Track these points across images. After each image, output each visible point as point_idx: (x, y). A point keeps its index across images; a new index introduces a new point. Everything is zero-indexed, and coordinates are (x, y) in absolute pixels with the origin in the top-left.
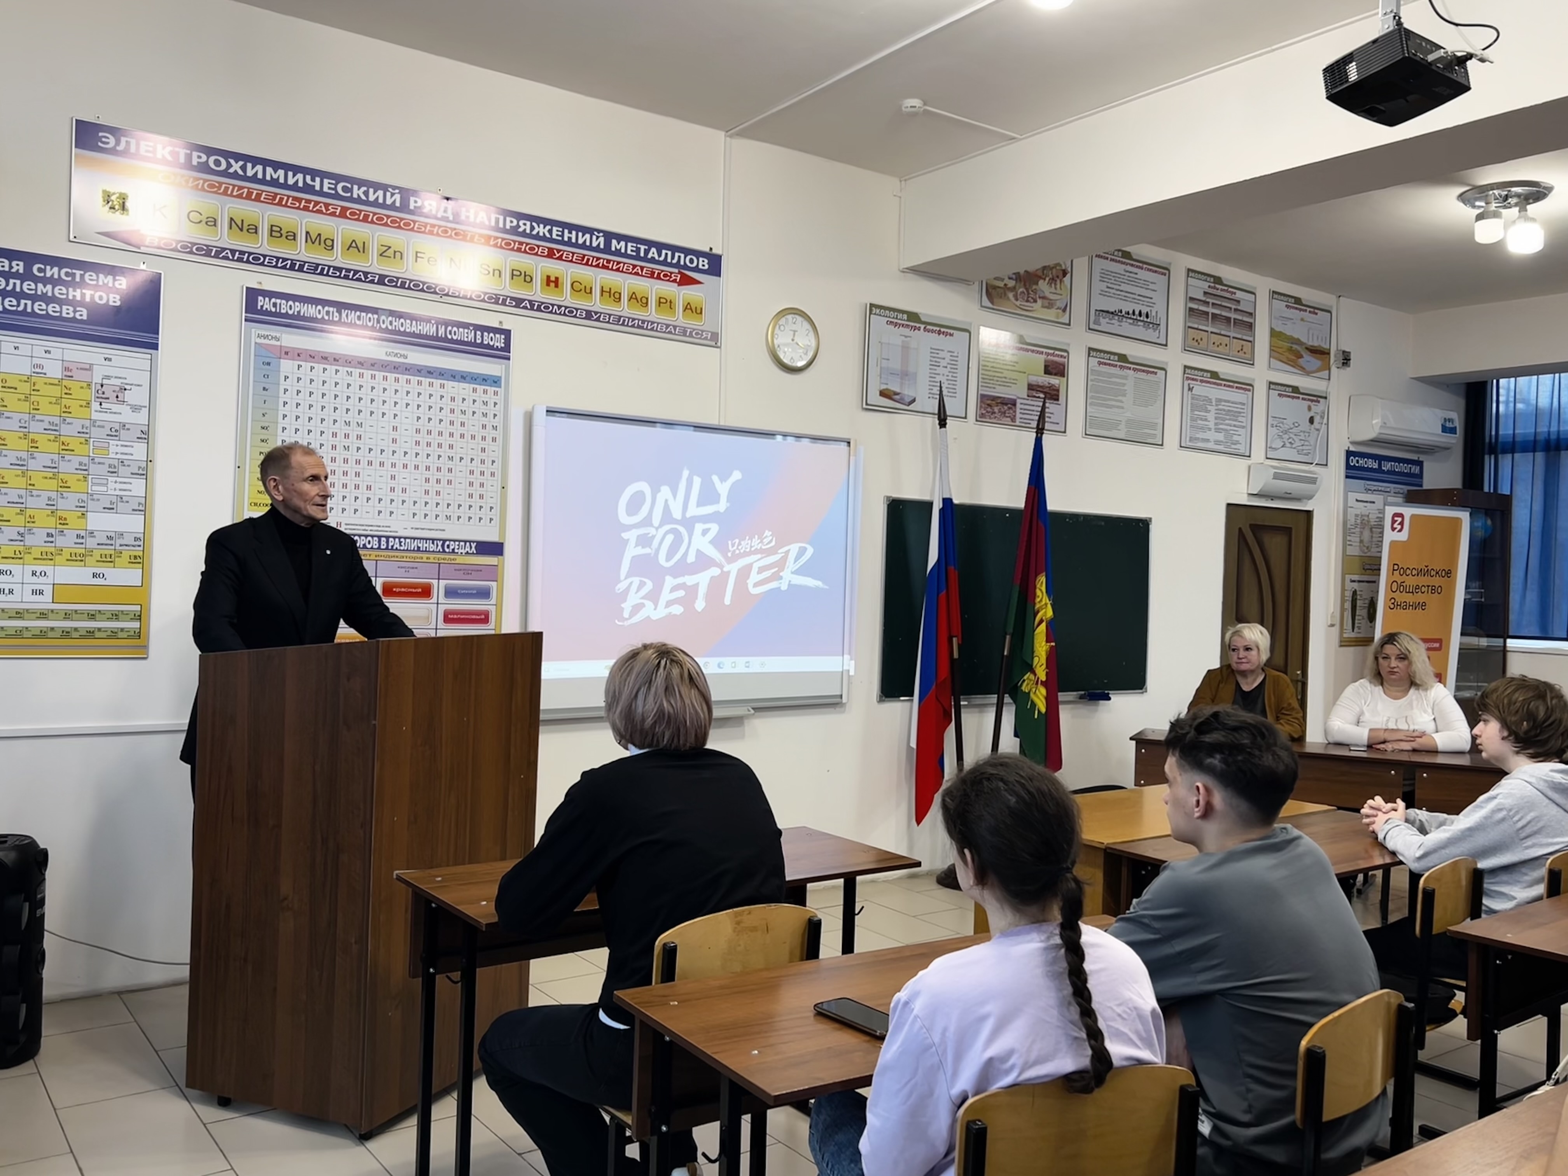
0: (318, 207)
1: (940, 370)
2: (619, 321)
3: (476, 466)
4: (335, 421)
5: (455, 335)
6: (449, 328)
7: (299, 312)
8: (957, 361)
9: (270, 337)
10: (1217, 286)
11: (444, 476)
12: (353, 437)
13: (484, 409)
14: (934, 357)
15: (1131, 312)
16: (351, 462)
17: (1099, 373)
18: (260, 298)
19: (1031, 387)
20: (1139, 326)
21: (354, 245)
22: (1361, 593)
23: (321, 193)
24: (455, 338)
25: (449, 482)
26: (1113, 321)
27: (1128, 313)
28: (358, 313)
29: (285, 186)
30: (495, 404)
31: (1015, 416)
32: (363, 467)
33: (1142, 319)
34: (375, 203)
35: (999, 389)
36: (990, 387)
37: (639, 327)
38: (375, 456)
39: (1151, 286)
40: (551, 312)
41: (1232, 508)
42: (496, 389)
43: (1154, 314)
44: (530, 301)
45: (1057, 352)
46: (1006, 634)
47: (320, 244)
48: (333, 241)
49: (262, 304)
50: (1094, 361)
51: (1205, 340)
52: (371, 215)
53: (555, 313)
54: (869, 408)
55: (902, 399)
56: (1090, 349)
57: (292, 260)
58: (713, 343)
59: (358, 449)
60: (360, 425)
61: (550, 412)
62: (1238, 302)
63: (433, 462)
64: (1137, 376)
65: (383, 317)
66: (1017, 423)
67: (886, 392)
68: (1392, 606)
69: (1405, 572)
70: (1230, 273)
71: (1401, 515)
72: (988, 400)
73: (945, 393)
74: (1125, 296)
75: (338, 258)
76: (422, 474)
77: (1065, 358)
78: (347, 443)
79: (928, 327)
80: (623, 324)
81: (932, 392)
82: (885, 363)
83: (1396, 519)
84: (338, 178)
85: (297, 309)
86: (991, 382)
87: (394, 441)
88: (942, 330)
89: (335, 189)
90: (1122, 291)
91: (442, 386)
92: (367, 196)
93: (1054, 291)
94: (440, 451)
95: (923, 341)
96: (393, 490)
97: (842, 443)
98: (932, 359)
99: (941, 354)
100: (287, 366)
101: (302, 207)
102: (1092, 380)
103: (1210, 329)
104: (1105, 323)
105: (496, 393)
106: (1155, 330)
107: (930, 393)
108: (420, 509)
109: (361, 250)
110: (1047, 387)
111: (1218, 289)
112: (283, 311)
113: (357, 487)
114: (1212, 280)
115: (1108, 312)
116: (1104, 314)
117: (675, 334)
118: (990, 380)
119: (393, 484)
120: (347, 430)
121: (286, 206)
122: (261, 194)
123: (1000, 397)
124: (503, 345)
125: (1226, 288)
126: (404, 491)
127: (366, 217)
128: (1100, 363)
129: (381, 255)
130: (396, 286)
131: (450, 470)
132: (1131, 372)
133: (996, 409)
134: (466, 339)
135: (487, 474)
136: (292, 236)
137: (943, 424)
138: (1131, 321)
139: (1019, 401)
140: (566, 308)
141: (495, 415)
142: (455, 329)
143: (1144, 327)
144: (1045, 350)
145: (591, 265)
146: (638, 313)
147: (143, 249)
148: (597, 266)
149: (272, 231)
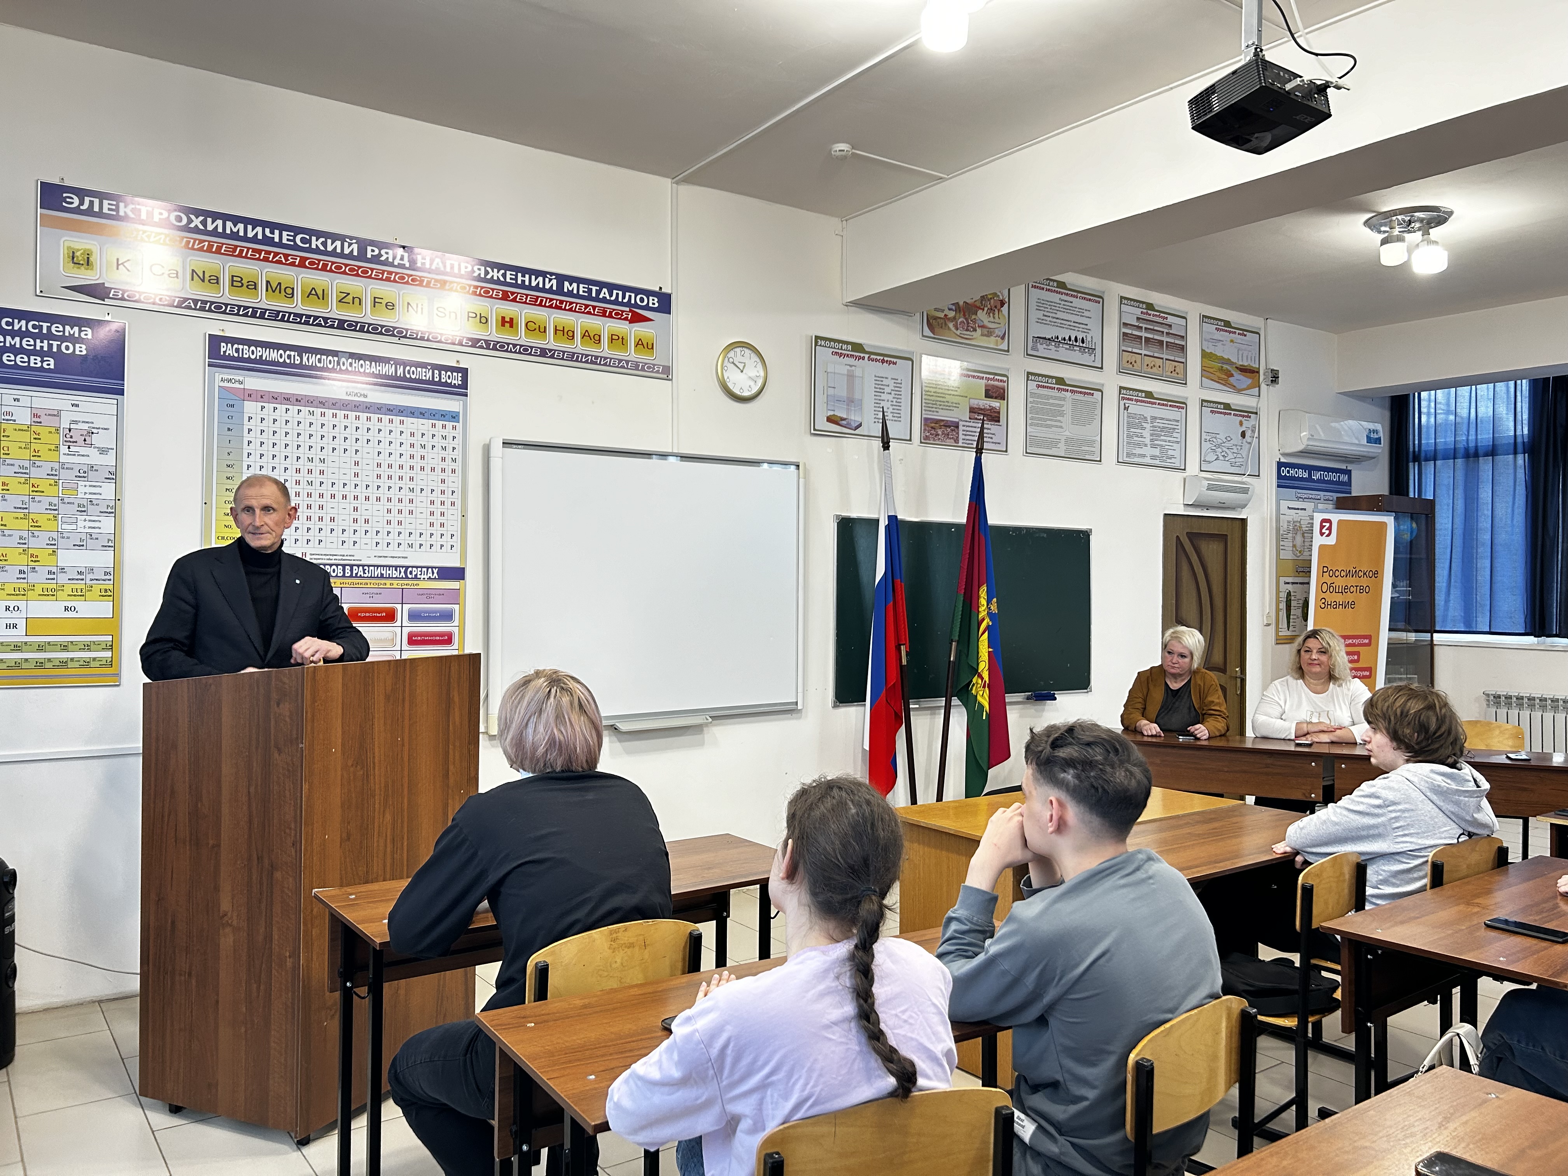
0: (277, 258)
1: (884, 396)
2: (573, 357)
3: (437, 497)
4: (298, 458)
5: (413, 374)
6: (408, 368)
7: (261, 356)
8: (901, 388)
9: (233, 381)
10: (1150, 312)
11: (406, 507)
12: (316, 473)
13: (444, 443)
14: (879, 385)
15: (1067, 338)
16: (315, 496)
17: (1040, 396)
18: (223, 344)
19: (972, 410)
20: (1075, 350)
21: (313, 292)
22: (1295, 594)
23: (280, 245)
24: (413, 377)
25: (411, 512)
26: (1050, 347)
27: (1064, 339)
28: (319, 356)
29: (245, 239)
30: (454, 438)
31: (958, 437)
32: (326, 500)
33: (1077, 344)
35: (941, 412)
36: (933, 411)
37: (592, 363)
38: (338, 490)
39: (1086, 314)
40: (506, 351)
41: (1169, 518)
42: (454, 424)
43: (1089, 339)
44: (486, 341)
45: (996, 377)
46: (952, 641)
47: (280, 293)
48: (293, 289)
49: (225, 349)
50: (1032, 385)
51: (1139, 361)
52: (330, 264)
53: (511, 351)
54: (817, 433)
55: (849, 424)
56: (1029, 373)
57: (253, 308)
58: (665, 376)
59: (321, 483)
60: (323, 461)
61: (507, 444)
62: (1170, 326)
63: (394, 494)
64: (1074, 397)
65: (343, 360)
66: (960, 444)
67: (833, 418)
68: (1323, 606)
69: (1334, 573)
70: (1161, 299)
71: (1329, 521)
72: (931, 423)
73: (889, 416)
74: (1061, 324)
75: (298, 305)
76: (384, 505)
77: (1004, 382)
78: (310, 478)
79: (872, 356)
80: (577, 361)
81: (877, 417)
82: (831, 391)
83: (1324, 524)
84: (297, 230)
85: (260, 354)
86: (934, 406)
87: (356, 475)
88: (886, 359)
89: (294, 240)
90: (1057, 318)
91: (402, 422)
92: (325, 247)
93: (993, 320)
94: (400, 484)
95: (868, 370)
96: (355, 521)
97: (792, 466)
98: (877, 386)
99: (885, 382)
100: (251, 407)
101: (261, 258)
102: (1031, 402)
103: (1144, 352)
104: (1042, 349)
105: (454, 428)
106: (1090, 354)
107: (875, 418)
108: (383, 538)
109: (321, 297)
110: (989, 410)
111: (1150, 315)
112: (247, 356)
113: (321, 519)
114: (1144, 306)
115: (1045, 338)
116: (1041, 340)
117: (627, 368)
118: (933, 404)
119: (355, 515)
120: (310, 465)
121: (246, 257)
122: (222, 247)
123: (943, 421)
124: (460, 383)
125: (1158, 314)
126: (367, 521)
127: (325, 266)
128: (1038, 386)
129: (340, 301)
130: (355, 330)
131: (411, 501)
132: (1069, 394)
133: (940, 433)
134: (424, 378)
135: (448, 504)
136: (253, 286)
137: (886, 447)
138: (1068, 347)
139: (961, 423)
140: (521, 346)
141: (454, 449)
142: (413, 369)
143: (1080, 351)
144: (985, 376)
145: (545, 306)
146: (592, 350)
147: (107, 301)
148: (551, 307)
149: (233, 281)
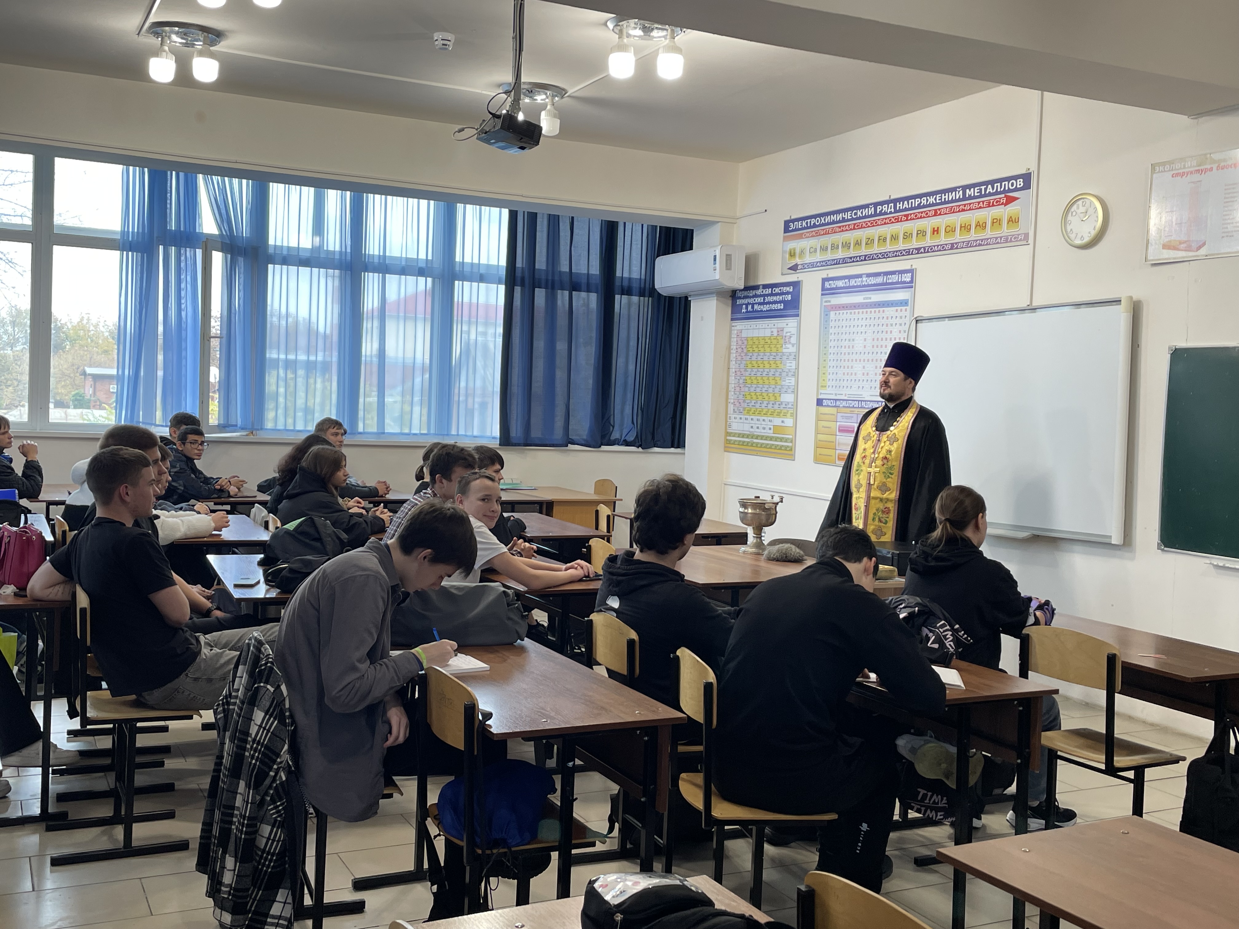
0: (846, 228)
1: (1235, 205)
2: (969, 245)
5: (890, 279)
6: (889, 276)
7: (837, 285)
9: (828, 302)
12: (851, 347)
13: (901, 321)
14: (1229, 194)
16: (851, 360)
18: (826, 282)
21: (857, 242)
23: (848, 220)
24: (890, 281)
28: (855, 279)
29: (837, 222)
30: (906, 317)
32: (854, 363)
34: (865, 217)
37: (980, 245)
38: (859, 357)
40: (934, 251)
42: (906, 308)
44: (924, 248)
47: (846, 247)
48: (850, 243)
49: (826, 285)
52: (863, 223)
53: (936, 251)
54: (1152, 263)
55: (1189, 246)
57: (836, 259)
58: (1025, 242)
59: (853, 353)
60: (854, 340)
63: (879, 356)
65: (864, 279)
67: (1170, 244)
75: (852, 253)
76: (875, 364)
78: (849, 351)
79: (1222, 164)
80: (971, 246)
81: (1226, 230)
82: (1169, 216)
84: (853, 209)
87: (865, 347)
89: (851, 216)
91: (884, 311)
92: (862, 214)
94: (882, 350)
95: (1216, 181)
96: (864, 374)
98: (1227, 196)
101: (841, 230)
105: (906, 310)
107: (1224, 232)
109: (859, 244)
112: (832, 287)
113: (852, 374)
117: (1001, 243)
119: (864, 371)
120: (850, 343)
121: (837, 232)
122: (829, 230)
124: (910, 280)
126: (868, 374)
127: (862, 226)
129: (866, 244)
130: (870, 260)
134: (894, 281)
136: (837, 247)
140: (941, 245)
141: (905, 324)
142: (891, 276)
145: (956, 212)
146: (982, 235)
147: (798, 271)
148: (959, 211)
149: (832, 247)
